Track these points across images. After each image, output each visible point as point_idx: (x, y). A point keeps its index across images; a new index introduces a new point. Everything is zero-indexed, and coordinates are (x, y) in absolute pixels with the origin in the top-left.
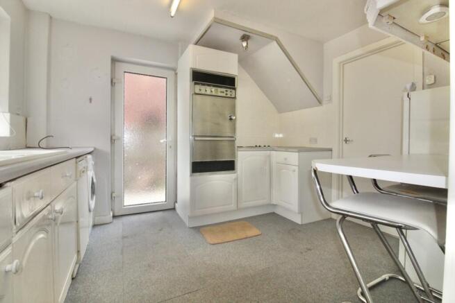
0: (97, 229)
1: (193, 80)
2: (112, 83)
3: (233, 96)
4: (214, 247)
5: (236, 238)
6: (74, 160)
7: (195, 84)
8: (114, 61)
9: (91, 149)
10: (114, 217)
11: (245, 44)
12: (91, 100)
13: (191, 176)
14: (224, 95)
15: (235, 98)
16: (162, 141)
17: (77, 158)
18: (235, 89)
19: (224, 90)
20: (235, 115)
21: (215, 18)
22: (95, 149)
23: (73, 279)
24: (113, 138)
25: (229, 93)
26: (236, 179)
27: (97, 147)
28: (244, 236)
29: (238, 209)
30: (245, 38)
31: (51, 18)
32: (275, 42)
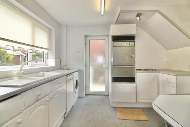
0: (79, 99)
1: (113, 40)
2: (86, 45)
3: (133, 45)
4: (120, 120)
5: (132, 119)
6: (66, 76)
7: (113, 42)
8: (86, 36)
9: (78, 70)
10: (86, 95)
11: (138, 18)
12: (78, 52)
13: (112, 83)
14: (128, 45)
15: (134, 46)
16: (104, 66)
17: (66, 75)
18: (134, 42)
19: (128, 43)
20: (134, 54)
21: (121, 10)
22: (79, 69)
23: (65, 118)
24: (86, 65)
25: (131, 44)
26: (136, 87)
27: (80, 69)
28: (137, 119)
29: (137, 103)
30: (139, 15)
31: (67, 26)
32: (158, 13)
